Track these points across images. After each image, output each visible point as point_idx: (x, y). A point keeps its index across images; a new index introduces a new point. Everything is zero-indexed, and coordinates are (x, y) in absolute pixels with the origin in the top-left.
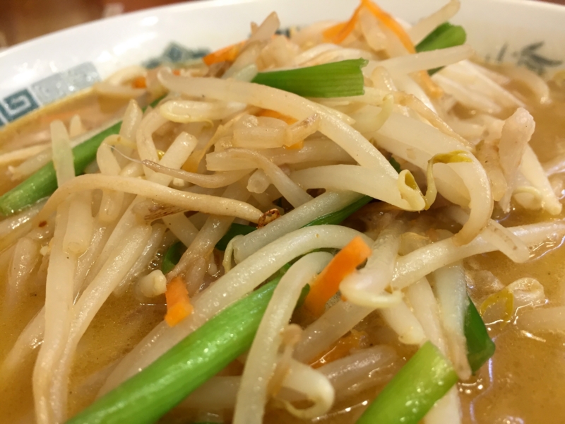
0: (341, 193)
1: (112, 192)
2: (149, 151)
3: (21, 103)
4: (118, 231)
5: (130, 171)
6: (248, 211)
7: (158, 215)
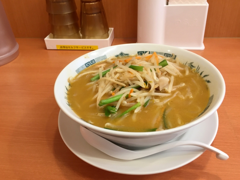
0: (137, 85)
1: (108, 80)
2: (113, 75)
3: (93, 62)
4: (107, 85)
5: (110, 77)
6: (124, 85)
7: (113, 84)
